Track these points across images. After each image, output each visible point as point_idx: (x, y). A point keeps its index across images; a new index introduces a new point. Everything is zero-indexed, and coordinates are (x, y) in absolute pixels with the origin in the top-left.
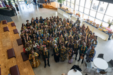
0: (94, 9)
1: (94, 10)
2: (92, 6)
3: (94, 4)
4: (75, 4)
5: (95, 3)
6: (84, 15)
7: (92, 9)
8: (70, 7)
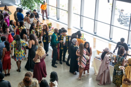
0: (122, 23)
1: (122, 26)
2: (116, 17)
3: (122, 10)
4: (69, 12)
5: (124, 9)
6: (97, 40)
7: (116, 23)
8: (58, 19)
